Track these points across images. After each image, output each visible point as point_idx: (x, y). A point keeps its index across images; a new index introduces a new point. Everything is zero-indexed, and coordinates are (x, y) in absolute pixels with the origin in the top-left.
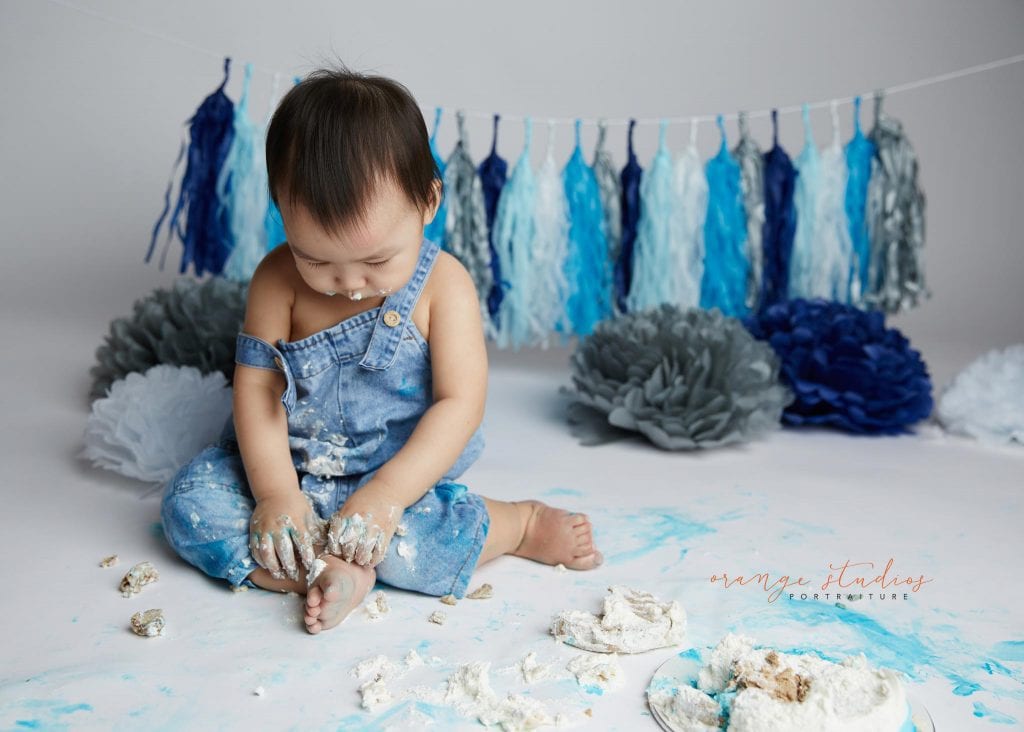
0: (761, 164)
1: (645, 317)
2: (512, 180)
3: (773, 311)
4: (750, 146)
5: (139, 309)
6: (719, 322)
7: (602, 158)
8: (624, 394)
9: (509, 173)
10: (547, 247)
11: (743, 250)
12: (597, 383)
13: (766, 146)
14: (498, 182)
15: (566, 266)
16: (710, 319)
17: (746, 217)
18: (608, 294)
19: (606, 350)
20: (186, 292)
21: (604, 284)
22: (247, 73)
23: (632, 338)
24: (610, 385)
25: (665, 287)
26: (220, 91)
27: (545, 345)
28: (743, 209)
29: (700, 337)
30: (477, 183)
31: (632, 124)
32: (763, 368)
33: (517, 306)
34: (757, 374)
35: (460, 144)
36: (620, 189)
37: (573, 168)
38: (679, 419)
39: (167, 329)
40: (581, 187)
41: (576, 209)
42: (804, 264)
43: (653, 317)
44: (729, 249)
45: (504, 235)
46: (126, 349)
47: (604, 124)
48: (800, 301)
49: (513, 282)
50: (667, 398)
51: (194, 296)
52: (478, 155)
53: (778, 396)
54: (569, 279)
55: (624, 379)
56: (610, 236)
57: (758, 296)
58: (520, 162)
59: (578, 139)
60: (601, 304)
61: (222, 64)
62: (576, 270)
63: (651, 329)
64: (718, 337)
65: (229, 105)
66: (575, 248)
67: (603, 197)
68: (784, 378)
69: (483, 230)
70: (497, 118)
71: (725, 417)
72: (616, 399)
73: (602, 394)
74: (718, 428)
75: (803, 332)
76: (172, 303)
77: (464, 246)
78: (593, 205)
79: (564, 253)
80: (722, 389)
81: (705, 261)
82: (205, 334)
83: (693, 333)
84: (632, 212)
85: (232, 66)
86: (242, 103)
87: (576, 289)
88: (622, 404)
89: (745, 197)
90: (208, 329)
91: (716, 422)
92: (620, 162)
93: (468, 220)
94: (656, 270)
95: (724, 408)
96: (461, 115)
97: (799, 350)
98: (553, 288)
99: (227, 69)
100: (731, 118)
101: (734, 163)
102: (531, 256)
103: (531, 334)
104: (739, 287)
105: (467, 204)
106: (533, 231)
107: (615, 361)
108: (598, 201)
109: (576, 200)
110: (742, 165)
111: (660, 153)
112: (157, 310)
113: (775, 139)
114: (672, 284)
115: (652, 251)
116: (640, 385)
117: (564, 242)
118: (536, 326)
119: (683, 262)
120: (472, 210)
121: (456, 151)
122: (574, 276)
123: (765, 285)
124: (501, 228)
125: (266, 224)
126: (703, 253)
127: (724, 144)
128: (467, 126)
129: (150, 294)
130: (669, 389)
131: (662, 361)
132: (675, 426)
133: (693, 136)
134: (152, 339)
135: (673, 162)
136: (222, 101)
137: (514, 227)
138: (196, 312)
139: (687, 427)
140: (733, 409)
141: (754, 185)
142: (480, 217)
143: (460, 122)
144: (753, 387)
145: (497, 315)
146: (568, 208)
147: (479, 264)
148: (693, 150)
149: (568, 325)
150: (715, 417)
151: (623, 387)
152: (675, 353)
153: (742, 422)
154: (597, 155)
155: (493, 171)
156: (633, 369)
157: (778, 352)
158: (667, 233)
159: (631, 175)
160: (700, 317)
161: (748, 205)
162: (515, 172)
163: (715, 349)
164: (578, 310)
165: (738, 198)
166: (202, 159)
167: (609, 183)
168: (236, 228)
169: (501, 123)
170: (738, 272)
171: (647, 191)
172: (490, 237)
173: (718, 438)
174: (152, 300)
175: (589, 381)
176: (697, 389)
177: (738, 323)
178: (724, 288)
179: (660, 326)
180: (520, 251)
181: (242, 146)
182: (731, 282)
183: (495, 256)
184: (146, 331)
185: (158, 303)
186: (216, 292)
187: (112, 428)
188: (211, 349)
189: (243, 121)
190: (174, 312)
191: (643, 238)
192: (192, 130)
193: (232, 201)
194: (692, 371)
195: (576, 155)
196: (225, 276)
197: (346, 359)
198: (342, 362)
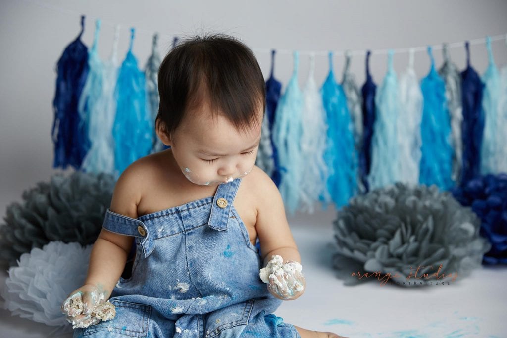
0: (459, 80)
1: (386, 193)
2: (285, 96)
3: (472, 184)
4: (451, 68)
5: (27, 196)
6: (436, 195)
7: (348, 78)
8: (375, 250)
9: (283, 91)
10: (311, 142)
11: (448, 140)
12: (355, 242)
13: (462, 67)
14: (276, 97)
15: (325, 155)
17: (450, 118)
18: (355, 174)
19: (360, 218)
20: (62, 185)
21: (352, 167)
22: (97, 26)
23: (378, 210)
24: (364, 243)
25: (395, 168)
26: (78, 40)
27: (311, 211)
28: (448, 112)
29: (425, 207)
31: (369, 54)
32: (470, 227)
33: (291, 184)
34: (466, 232)
36: (361, 100)
37: (328, 86)
39: (51, 212)
40: (334, 100)
41: (331, 114)
42: (492, 149)
43: (391, 193)
44: (439, 140)
45: (281, 135)
46: (22, 227)
47: (349, 54)
48: (490, 176)
49: (288, 167)
50: (405, 251)
51: (67, 187)
53: (479, 246)
54: (327, 164)
55: (374, 239)
56: (355, 133)
57: (460, 172)
58: (291, 83)
59: (331, 65)
60: (350, 180)
61: (79, 20)
62: (332, 159)
63: (390, 201)
64: (437, 206)
65: (85, 49)
66: (331, 143)
67: (350, 106)
68: (483, 233)
69: (266, 132)
70: (273, 53)
71: (443, 264)
72: (369, 253)
73: (359, 250)
75: (494, 199)
76: (52, 193)
78: (343, 112)
79: (323, 146)
80: (441, 243)
81: (422, 149)
82: (75, 214)
83: (420, 204)
84: (370, 116)
85: (86, 21)
86: (93, 47)
87: (333, 171)
88: (374, 257)
89: (450, 103)
90: (77, 210)
91: (438, 267)
92: (361, 81)
94: (389, 156)
95: (443, 257)
97: (492, 213)
98: (317, 172)
99: (82, 23)
100: (437, 48)
101: (440, 79)
102: (300, 149)
103: (301, 204)
104: (446, 166)
106: (301, 132)
107: (367, 226)
108: (346, 109)
109: (331, 108)
110: (445, 81)
111: (388, 73)
112: (41, 199)
113: (468, 62)
114: (400, 166)
115: (386, 143)
116: (386, 243)
117: (323, 139)
118: (305, 198)
119: (407, 151)
122: (331, 162)
123: (464, 165)
124: (279, 129)
125: (114, 132)
126: (420, 143)
127: (432, 66)
129: (34, 185)
130: (406, 246)
131: (400, 226)
133: (412, 61)
134: (40, 220)
135: (398, 80)
136: (80, 47)
137: (288, 129)
138: (68, 200)
140: (450, 257)
141: (454, 94)
144: (462, 240)
146: (325, 114)
147: (265, 156)
148: (411, 72)
149: (328, 197)
150: (438, 264)
151: (374, 245)
152: (409, 219)
153: (456, 265)
154: (345, 76)
155: (272, 89)
156: (380, 232)
157: (478, 215)
158: (395, 129)
159: (369, 90)
160: (424, 192)
161: (451, 109)
162: (287, 90)
163: (435, 214)
164: (334, 186)
165: (444, 105)
166: (67, 88)
167: (354, 96)
168: (92, 136)
169: (277, 56)
170: (445, 156)
171: (381, 101)
172: (271, 137)
174: (36, 189)
175: (348, 240)
176: (425, 244)
177: (450, 195)
178: (436, 168)
179: (397, 200)
180: (293, 146)
181: (95, 77)
182: (441, 163)
183: (275, 150)
184: (35, 214)
185: (42, 192)
186: (82, 183)
187: (24, 288)
188: (83, 226)
189: (96, 60)
190: (55, 200)
191: (378, 134)
192: (59, 67)
193: (88, 116)
194: (421, 231)
195: (330, 77)
196: (84, 170)
197: (190, 230)
198: (187, 232)
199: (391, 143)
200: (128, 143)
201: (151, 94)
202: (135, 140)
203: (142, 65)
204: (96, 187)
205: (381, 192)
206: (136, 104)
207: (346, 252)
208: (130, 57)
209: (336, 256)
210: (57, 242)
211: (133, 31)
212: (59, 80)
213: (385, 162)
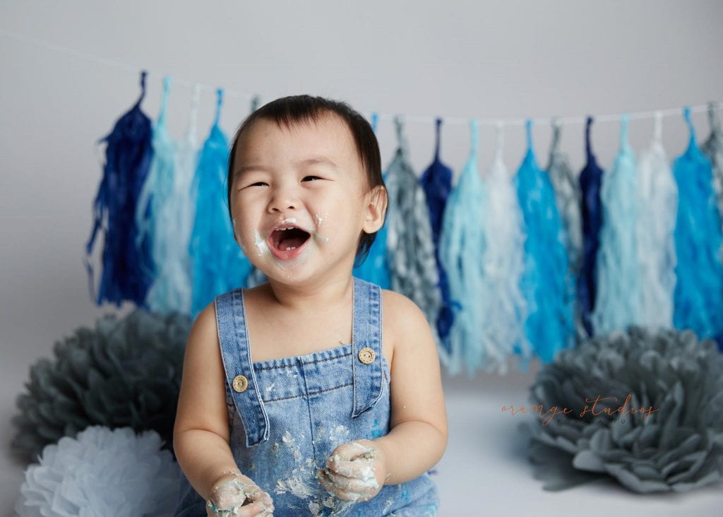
1: (611, 346)
2: (458, 189)
4: (722, 142)
5: (59, 352)
6: (692, 345)
7: (558, 161)
8: (589, 436)
9: (455, 181)
10: (500, 262)
11: (719, 257)
12: (560, 423)
14: (443, 192)
15: (523, 282)
16: (681, 345)
18: (570, 311)
19: (568, 385)
20: (110, 333)
21: (566, 300)
22: (165, 87)
23: (597, 373)
24: (573, 426)
25: (634, 300)
26: (136, 109)
27: (503, 370)
28: (717, 212)
29: (670, 367)
30: (420, 195)
31: (590, 121)
33: (469, 328)
35: (399, 152)
36: (579, 194)
37: (525, 174)
38: (649, 462)
39: (93, 377)
40: (536, 195)
41: (531, 219)
43: (618, 345)
44: (703, 257)
45: (452, 251)
46: (51, 400)
47: (558, 123)
49: (464, 302)
50: (637, 438)
51: (119, 337)
52: (420, 164)
54: (526, 297)
55: (589, 419)
56: (570, 247)
58: (467, 169)
59: (529, 141)
60: (563, 322)
61: (138, 78)
62: (534, 287)
63: (617, 360)
64: (691, 366)
65: (147, 122)
66: (532, 263)
67: (560, 204)
69: (428, 246)
70: (439, 122)
71: (699, 457)
72: (580, 442)
73: (566, 435)
74: (693, 469)
76: (96, 347)
77: (408, 265)
78: (550, 214)
79: (519, 268)
80: (697, 426)
81: (676, 271)
82: (130, 379)
83: (663, 363)
84: (593, 219)
85: (149, 80)
86: (160, 120)
87: (535, 308)
88: (587, 447)
89: (718, 198)
90: (134, 372)
91: (691, 463)
92: (577, 164)
93: (411, 236)
94: (624, 284)
95: (699, 447)
96: (400, 121)
98: (509, 308)
99: (143, 83)
100: (699, 110)
101: (703, 160)
102: (482, 273)
103: (487, 359)
104: (716, 297)
105: (410, 219)
106: (484, 245)
108: (555, 209)
109: (530, 208)
110: (713, 162)
111: (621, 152)
112: (79, 357)
114: (642, 298)
115: (618, 261)
116: (606, 425)
117: (519, 256)
118: (492, 349)
119: (653, 273)
120: (416, 225)
121: (394, 161)
122: (531, 293)
124: (448, 243)
125: (191, 250)
126: (674, 261)
127: (692, 139)
128: (407, 132)
129: (70, 333)
130: (638, 429)
132: (644, 470)
133: (658, 131)
134: (77, 388)
135: (637, 161)
136: (139, 120)
137: (463, 242)
138: (123, 356)
139: (659, 470)
140: (710, 446)
142: (425, 233)
143: (399, 128)
145: (447, 340)
146: (522, 218)
147: (426, 284)
148: (658, 148)
149: (527, 347)
150: (689, 458)
151: (588, 429)
152: (643, 387)
154: (552, 157)
155: (437, 179)
158: (634, 242)
159: (590, 178)
160: (671, 342)
162: (461, 180)
163: (686, 379)
164: (537, 329)
165: (711, 201)
166: (119, 183)
167: (567, 189)
168: (157, 257)
169: (444, 128)
170: (713, 281)
171: (609, 195)
172: (436, 254)
173: (694, 479)
174: (72, 341)
176: (669, 428)
177: (714, 346)
178: (699, 301)
179: (626, 356)
180: (471, 268)
181: (162, 165)
182: (707, 292)
183: (443, 275)
184: (70, 380)
185: (81, 346)
186: (142, 331)
187: (48, 498)
188: (141, 398)
189: (163, 139)
190: (99, 357)
191: (606, 248)
192: (108, 151)
193: (153, 226)
194: (663, 406)
195: (528, 159)
196: (147, 308)
197: (314, 393)
198: (310, 397)
199: (627, 261)
200: (213, 267)
202: (224, 262)
204: (164, 336)
205: (603, 344)
208: (215, 133)
209: (534, 442)
210: (98, 427)
211: (220, 92)
212: (107, 170)
213: (618, 292)
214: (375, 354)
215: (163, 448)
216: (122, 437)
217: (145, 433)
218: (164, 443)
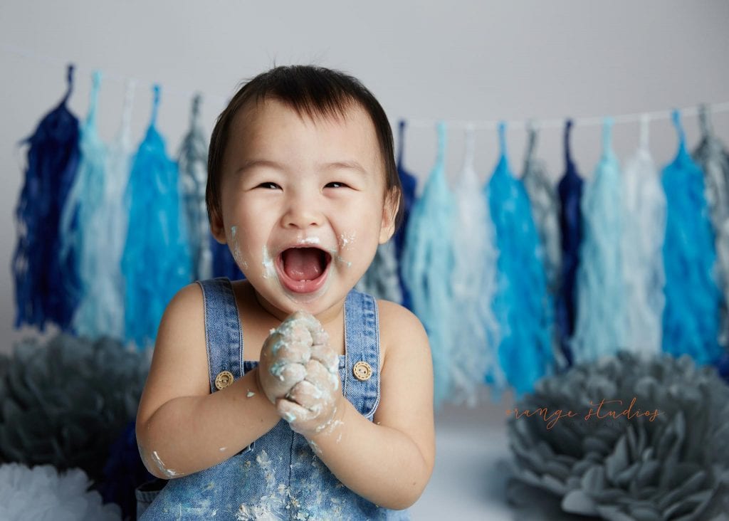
1: (601, 372)
2: (423, 200)
4: (715, 148)
6: (689, 373)
7: (535, 168)
8: (581, 474)
9: (419, 191)
10: (470, 281)
11: (713, 275)
12: (546, 460)
15: (496, 303)
17: (714, 236)
18: (548, 335)
21: (543, 323)
22: (95, 82)
23: (586, 401)
24: (561, 462)
25: (619, 324)
26: (62, 106)
27: (472, 401)
28: (710, 225)
29: (669, 396)
31: (569, 125)
36: (557, 205)
37: (498, 184)
38: (649, 503)
40: (510, 206)
41: (505, 233)
43: (609, 371)
44: (695, 276)
45: (417, 269)
47: (535, 126)
49: (430, 325)
50: (635, 476)
51: (40, 363)
54: (498, 319)
55: (579, 455)
56: (547, 264)
58: (433, 177)
59: (503, 145)
60: (539, 347)
61: (63, 73)
62: (507, 308)
63: (606, 386)
64: (692, 394)
65: (74, 122)
66: (506, 282)
67: (537, 216)
69: (391, 264)
70: (401, 124)
71: (704, 497)
72: (571, 481)
73: (553, 474)
74: (698, 511)
76: (14, 374)
77: (368, 284)
78: (525, 228)
79: (491, 287)
80: (700, 461)
81: (666, 291)
82: (53, 411)
83: (661, 391)
84: (573, 234)
85: (77, 75)
86: (89, 119)
87: (508, 332)
88: (578, 486)
89: (712, 210)
90: (57, 404)
91: (695, 505)
92: (555, 172)
94: (607, 306)
95: (703, 487)
98: (480, 332)
99: (70, 78)
100: (689, 113)
101: (695, 167)
102: (450, 292)
103: (454, 389)
104: (709, 321)
106: (451, 262)
107: (567, 432)
108: (531, 222)
109: (503, 220)
110: (705, 171)
111: (604, 159)
114: (627, 322)
115: (601, 280)
116: (600, 462)
117: (491, 274)
118: (460, 379)
119: (640, 294)
122: (505, 314)
124: (412, 259)
125: (124, 264)
126: (663, 280)
127: (682, 146)
130: (636, 466)
131: (625, 431)
133: (645, 135)
135: (621, 170)
136: (65, 119)
137: (428, 258)
140: (716, 486)
141: (722, 195)
142: (387, 248)
146: (494, 231)
148: (644, 155)
149: (500, 376)
150: (694, 498)
151: (579, 465)
152: (641, 420)
154: (527, 165)
156: (590, 441)
158: (619, 257)
159: (570, 188)
160: (668, 368)
161: (715, 219)
162: (427, 189)
163: (687, 409)
164: (511, 356)
165: (703, 213)
166: (41, 191)
167: (544, 199)
168: (85, 273)
169: (407, 131)
170: (707, 302)
171: (591, 207)
172: (399, 272)
175: (534, 456)
176: (671, 462)
177: (714, 372)
178: (690, 324)
179: (619, 383)
180: (437, 287)
181: (91, 171)
182: (699, 315)
183: (406, 295)
186: (66, 357)
188: (65, 433)
189: (93, 140)
190: (17, 387)
191: (588, 265)
192: (31, 154)
193: (80, 239)
194: (663, 440)
195: (501, 167)
196: (73, 332)
199: (610, 280)
200: (149, 285)
201: (190, 198)
202: (161, 279)
203: (173, 148)
204: (91, 362)
205: (592, 370)
206: (163, 218)
207: (529, 477)
208: (152, 135)
209: (513, 482)
210: (14, 465)
211: (156, 89)
212: (28, 175)
213: (601, 314)
214: (372, 370)
215: (90, 489)
216: (42, 476)
217: (69, 472)
218: (92, 483)
